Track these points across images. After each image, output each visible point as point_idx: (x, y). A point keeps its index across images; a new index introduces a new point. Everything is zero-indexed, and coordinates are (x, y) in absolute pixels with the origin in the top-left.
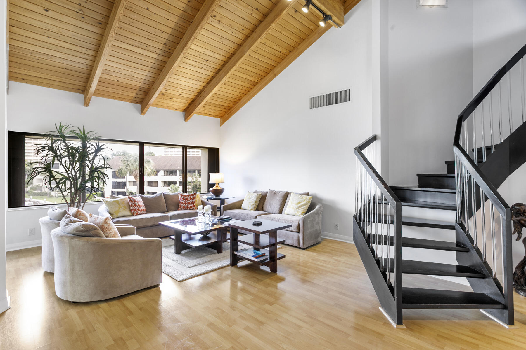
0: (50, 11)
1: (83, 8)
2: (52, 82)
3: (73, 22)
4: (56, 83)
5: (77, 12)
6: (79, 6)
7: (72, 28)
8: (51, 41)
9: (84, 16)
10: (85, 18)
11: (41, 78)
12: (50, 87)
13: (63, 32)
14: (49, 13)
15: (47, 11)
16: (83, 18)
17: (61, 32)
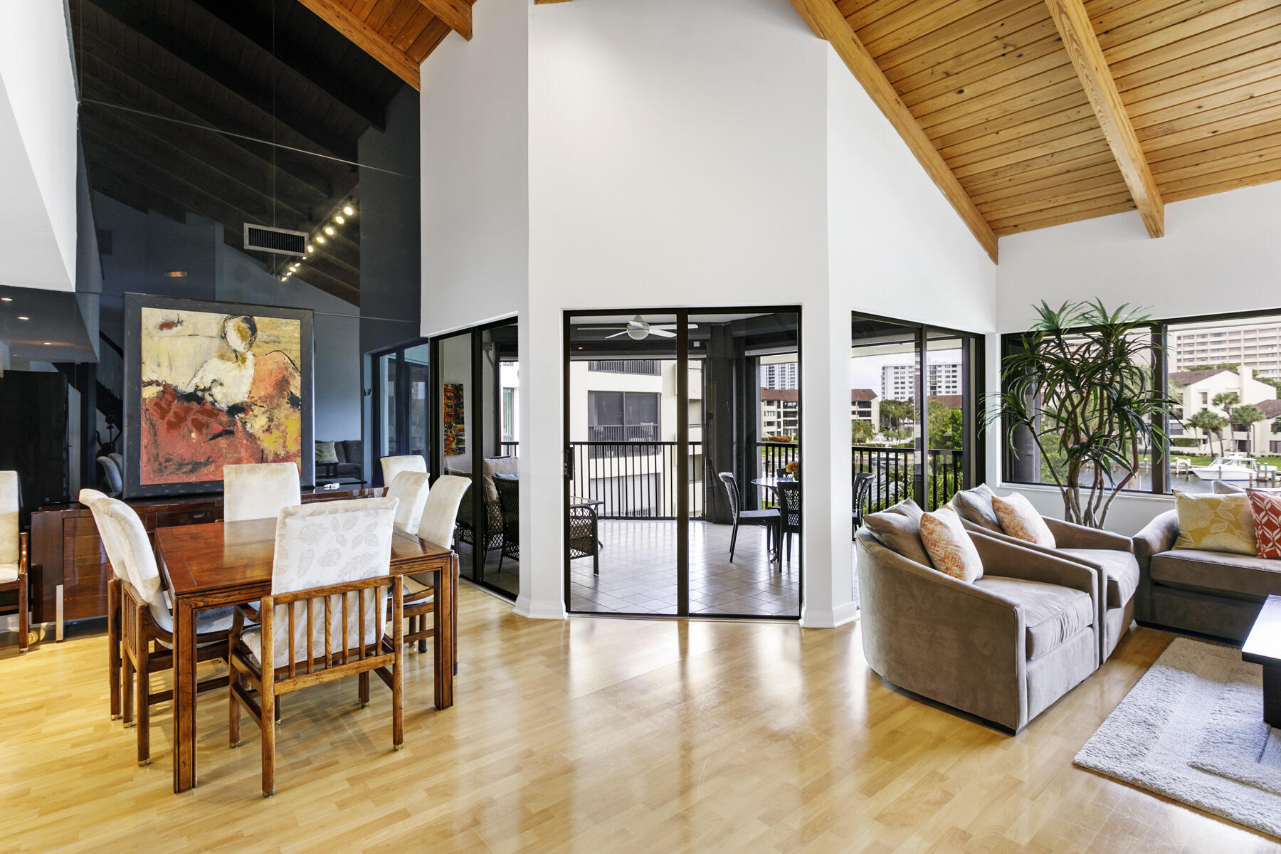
0: (965, 89)
1: (1006, 40)
2: (1065, 211)
3: (1011, 76)
4: (1074, 208)
5: (1004, 55)
6: (998, 42)
7: (1017, 90)
8: (1004, 135)
9: (1018, 52)
10: (1024, 53)
11: (1041, 211)
12: (1067, 221)
13: (1010, 107)
14: (968, 92)
15: (961, 92)
16: (1020, 56)
17: (1006, 111)
